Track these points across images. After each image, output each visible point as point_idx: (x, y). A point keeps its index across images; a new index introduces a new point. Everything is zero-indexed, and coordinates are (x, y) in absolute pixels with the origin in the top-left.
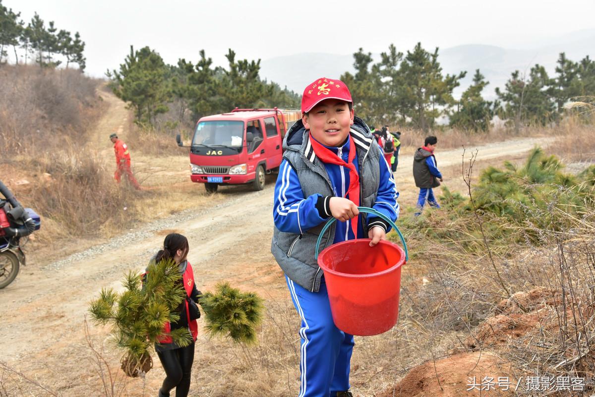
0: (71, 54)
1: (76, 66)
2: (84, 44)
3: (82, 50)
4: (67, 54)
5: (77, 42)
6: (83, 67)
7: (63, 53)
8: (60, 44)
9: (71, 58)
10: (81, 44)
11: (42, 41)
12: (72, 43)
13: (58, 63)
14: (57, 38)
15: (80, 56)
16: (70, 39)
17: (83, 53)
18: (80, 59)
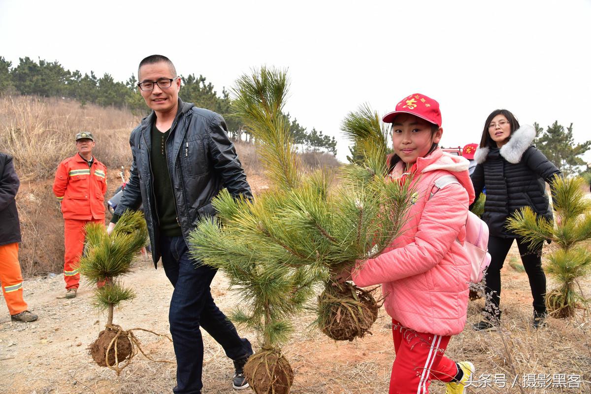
0: (329, 147)
1: (332, 153)
2: (336, 142)
3: (335, 145)
4: (328, 148)
5: (333, 141)
6: (336, 154)
7: (326, 147)
8: (324, 143)
9: (330, 150)
10: (335, 142)
11: (316, 141)
12: (331, 142)
13: (323, 152)
14: (323, 139)
15: (334, 148)
16: (330, 140)
17: (335, 147)
18: (334, 150)
